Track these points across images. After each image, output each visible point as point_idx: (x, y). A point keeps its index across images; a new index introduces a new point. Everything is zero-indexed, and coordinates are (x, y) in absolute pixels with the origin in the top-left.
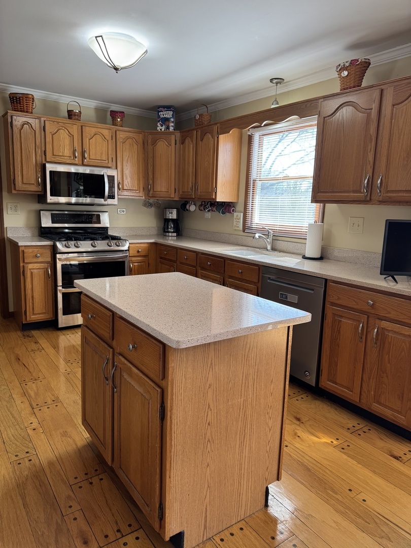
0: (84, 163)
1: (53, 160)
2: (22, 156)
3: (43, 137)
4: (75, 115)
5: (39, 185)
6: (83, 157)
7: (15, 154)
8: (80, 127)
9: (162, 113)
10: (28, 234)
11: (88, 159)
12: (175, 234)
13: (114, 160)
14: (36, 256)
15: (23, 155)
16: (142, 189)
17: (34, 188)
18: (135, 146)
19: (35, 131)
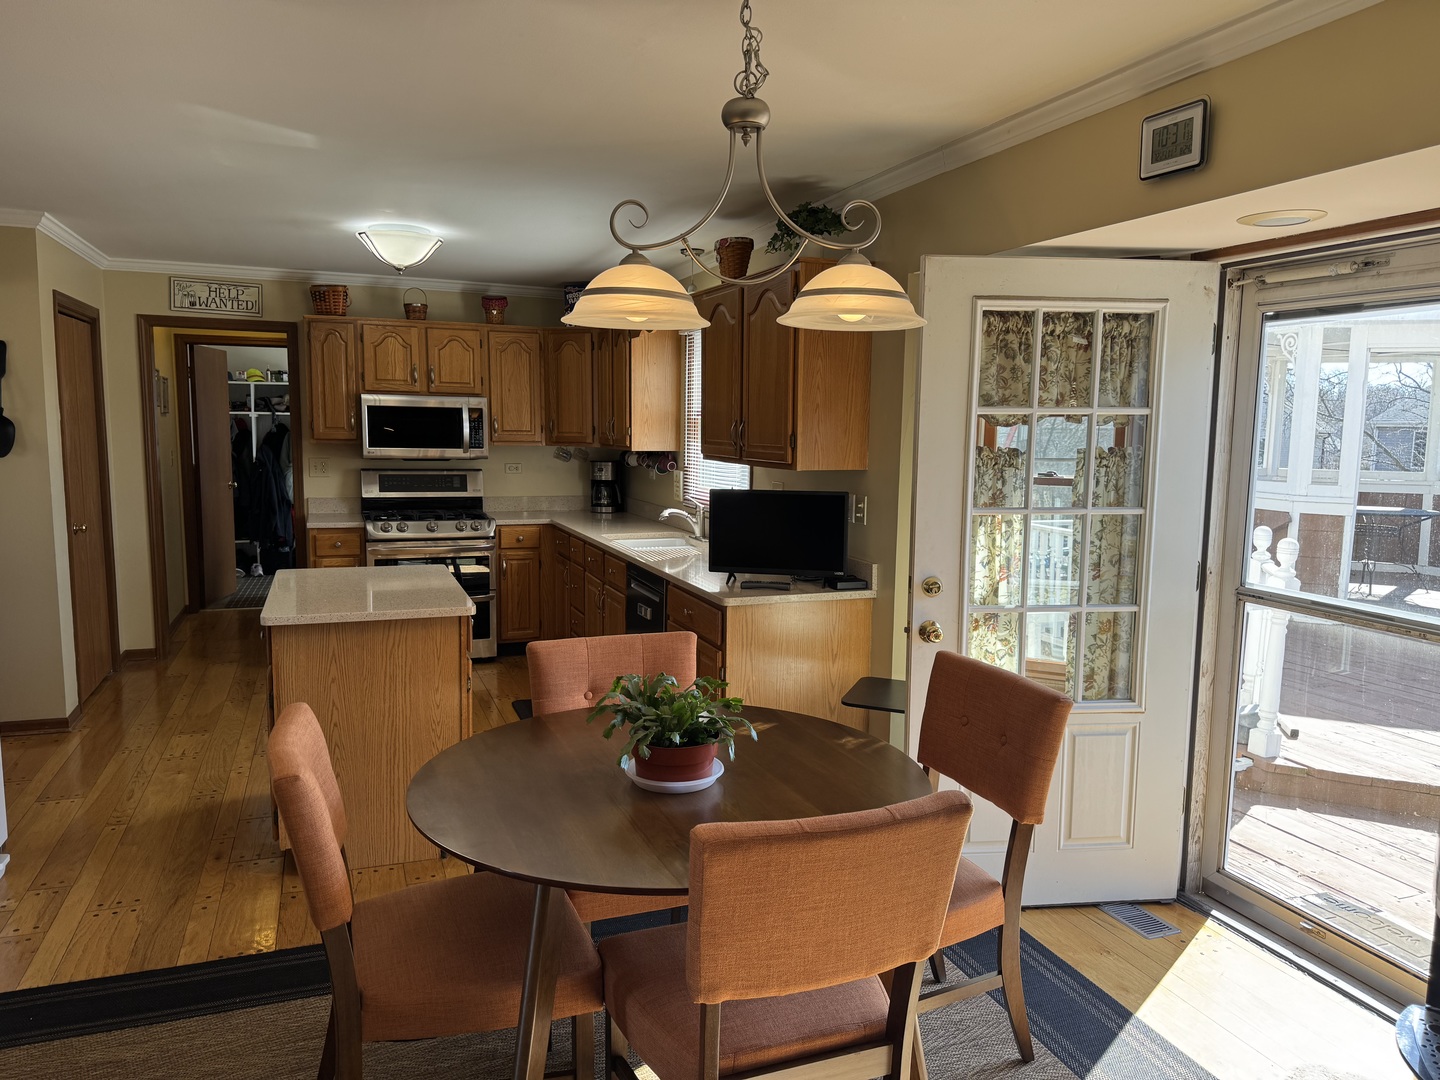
0: (432, 390)
1: (376, 387)
2: (324, 384)
3: (359, 351)
4: (415, 312)
5: (353, 430)
6: (430, 380)
7: (314, 382)
8: (423, 331)
9: (570, 296)
10: (343, 509)
11: (437, 383)
12: (610, 509)
13: (486, 382)
14: (334, 546)
15: (327, 382)
16: (538, 430)
17: (344, 435)
18: (525, 356)
19: (346, 343)
